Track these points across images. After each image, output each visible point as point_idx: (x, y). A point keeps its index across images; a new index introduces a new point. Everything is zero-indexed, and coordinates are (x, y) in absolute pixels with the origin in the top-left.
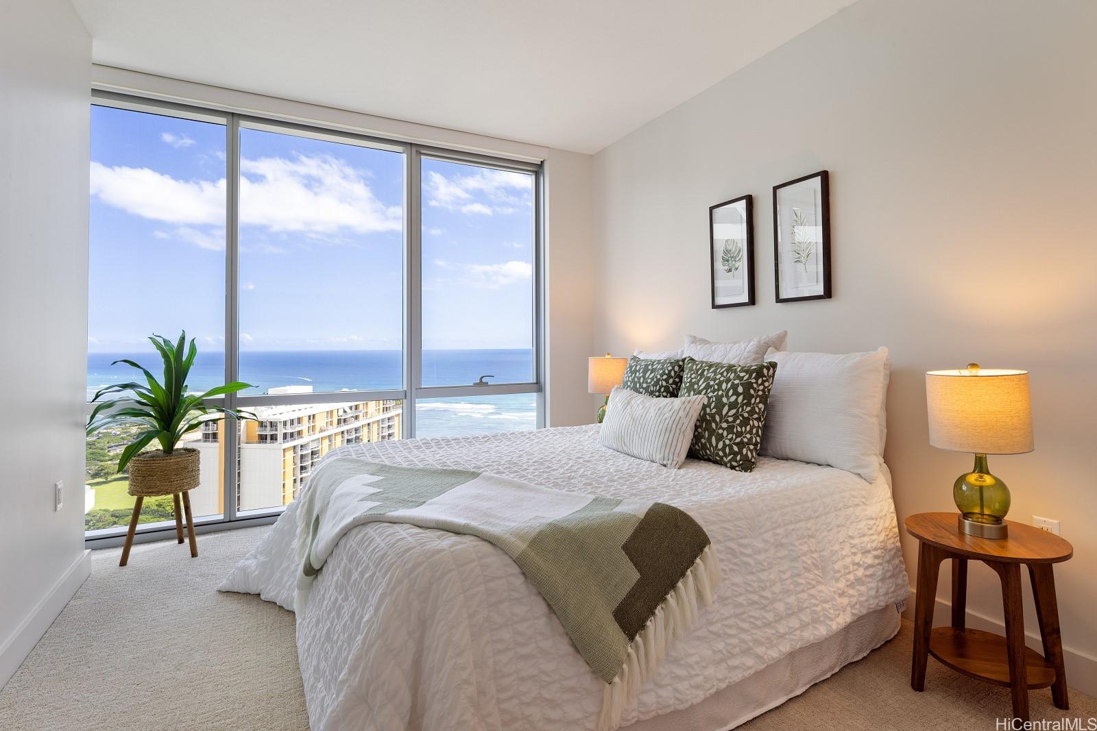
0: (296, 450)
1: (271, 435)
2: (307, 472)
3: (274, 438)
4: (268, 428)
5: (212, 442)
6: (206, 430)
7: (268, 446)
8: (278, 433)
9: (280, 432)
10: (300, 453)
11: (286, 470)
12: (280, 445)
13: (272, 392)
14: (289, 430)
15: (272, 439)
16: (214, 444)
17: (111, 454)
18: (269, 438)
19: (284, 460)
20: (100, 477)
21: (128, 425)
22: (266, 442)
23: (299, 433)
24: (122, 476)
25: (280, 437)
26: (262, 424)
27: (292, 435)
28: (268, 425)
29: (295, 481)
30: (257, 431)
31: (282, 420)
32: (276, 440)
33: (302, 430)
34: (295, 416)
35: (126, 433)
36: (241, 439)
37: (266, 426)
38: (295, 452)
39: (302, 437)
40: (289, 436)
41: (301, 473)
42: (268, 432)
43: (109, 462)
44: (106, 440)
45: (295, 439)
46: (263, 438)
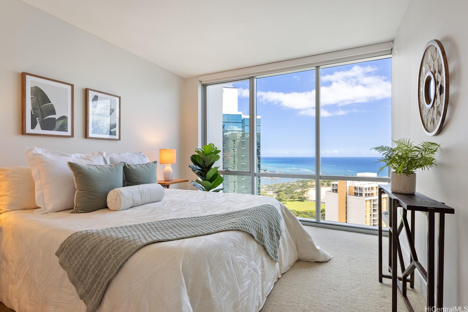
0: (371, 201)
1: (360, 193)
2: (376, 212)
3: (361, 195)
4: (358, 190)
5: (335, 193)
6: (333, 188)
7: (358, 198)
8: (363, 193)
9: (364, 193)
10: (373, 203)
11: (367, 209)
12: (364, 198)
13: (359, 175)
14: (368, 192)
15: (360, 195)
16: (336, 193)
17: (295, 191)
18: (359, 194)
19: (366, 205)
20: (292, 199)
21: (299, 182)
22: (357, 196)
23: (372, 194)
24: (298, 199)
25: (364, 195)
26: (355, 188)
27: (369, 194)
28: (358, 189)
29: (371, 215)
30: (354, 191)
31: (365, 187)
32: (362, 195)
33: (373, 193)
34: (370, 186)
35: (299, 185)
36: (347, 193)
37: (357, 189)
38: (370, 202)
39: (373, 196)
40: (367, 195)
41: (373, 212)
42: (358, 192)
43: (294, 194)
44: (293, 186)
45: (370, 197)
46: (356, 194)
